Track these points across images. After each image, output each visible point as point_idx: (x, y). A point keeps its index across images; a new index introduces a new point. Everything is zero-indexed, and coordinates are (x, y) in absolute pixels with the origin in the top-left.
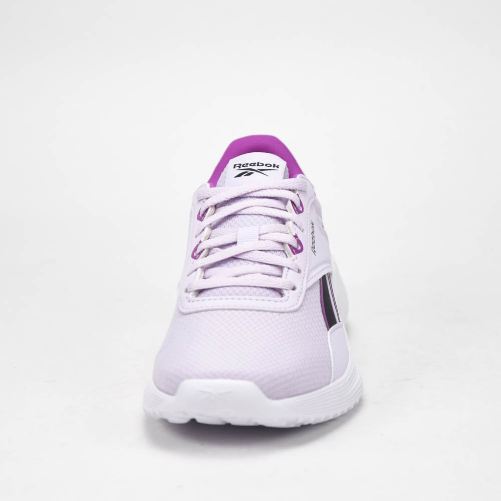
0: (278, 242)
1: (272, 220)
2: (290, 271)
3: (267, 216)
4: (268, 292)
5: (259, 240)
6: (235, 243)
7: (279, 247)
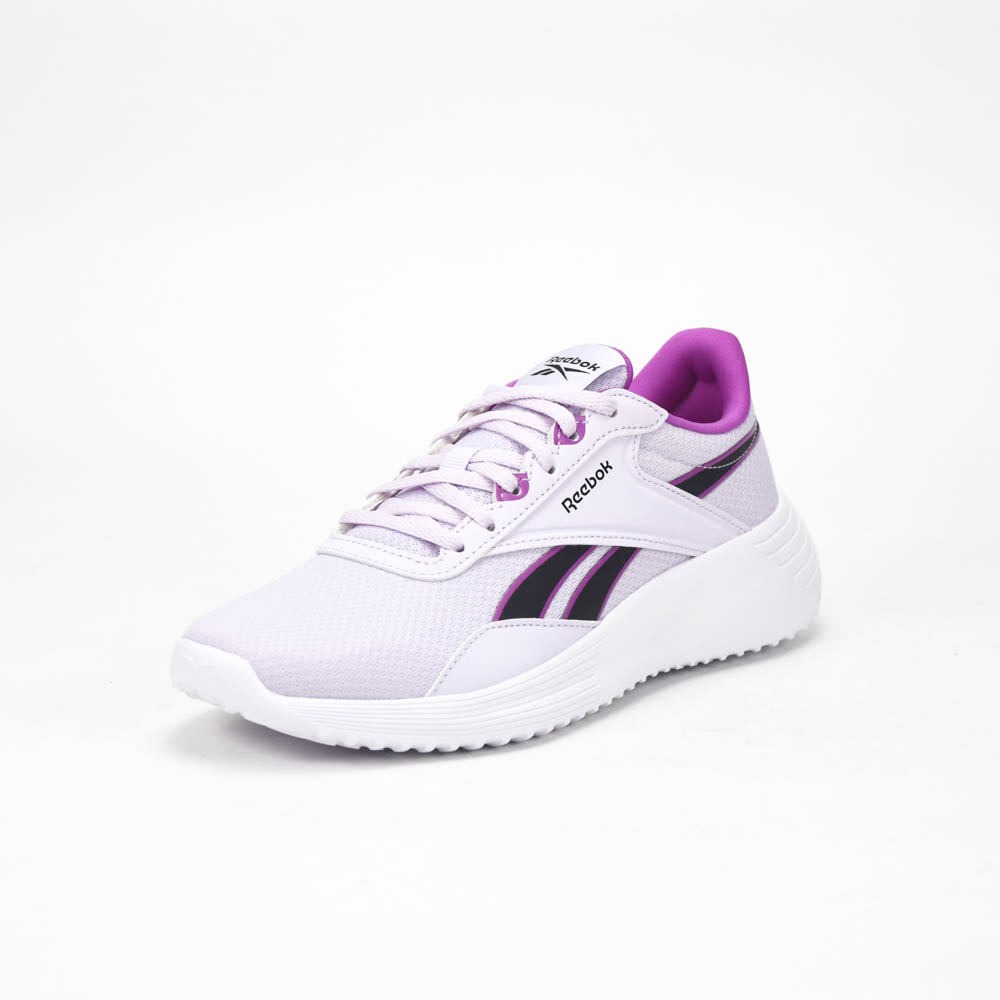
0: (485, 478)
1: (509, 444)
2: (472, 522)
3: (506, 437)
4: (420, 545)
5: (466, 469)
6: (437, 469)
7: (484, 485)
